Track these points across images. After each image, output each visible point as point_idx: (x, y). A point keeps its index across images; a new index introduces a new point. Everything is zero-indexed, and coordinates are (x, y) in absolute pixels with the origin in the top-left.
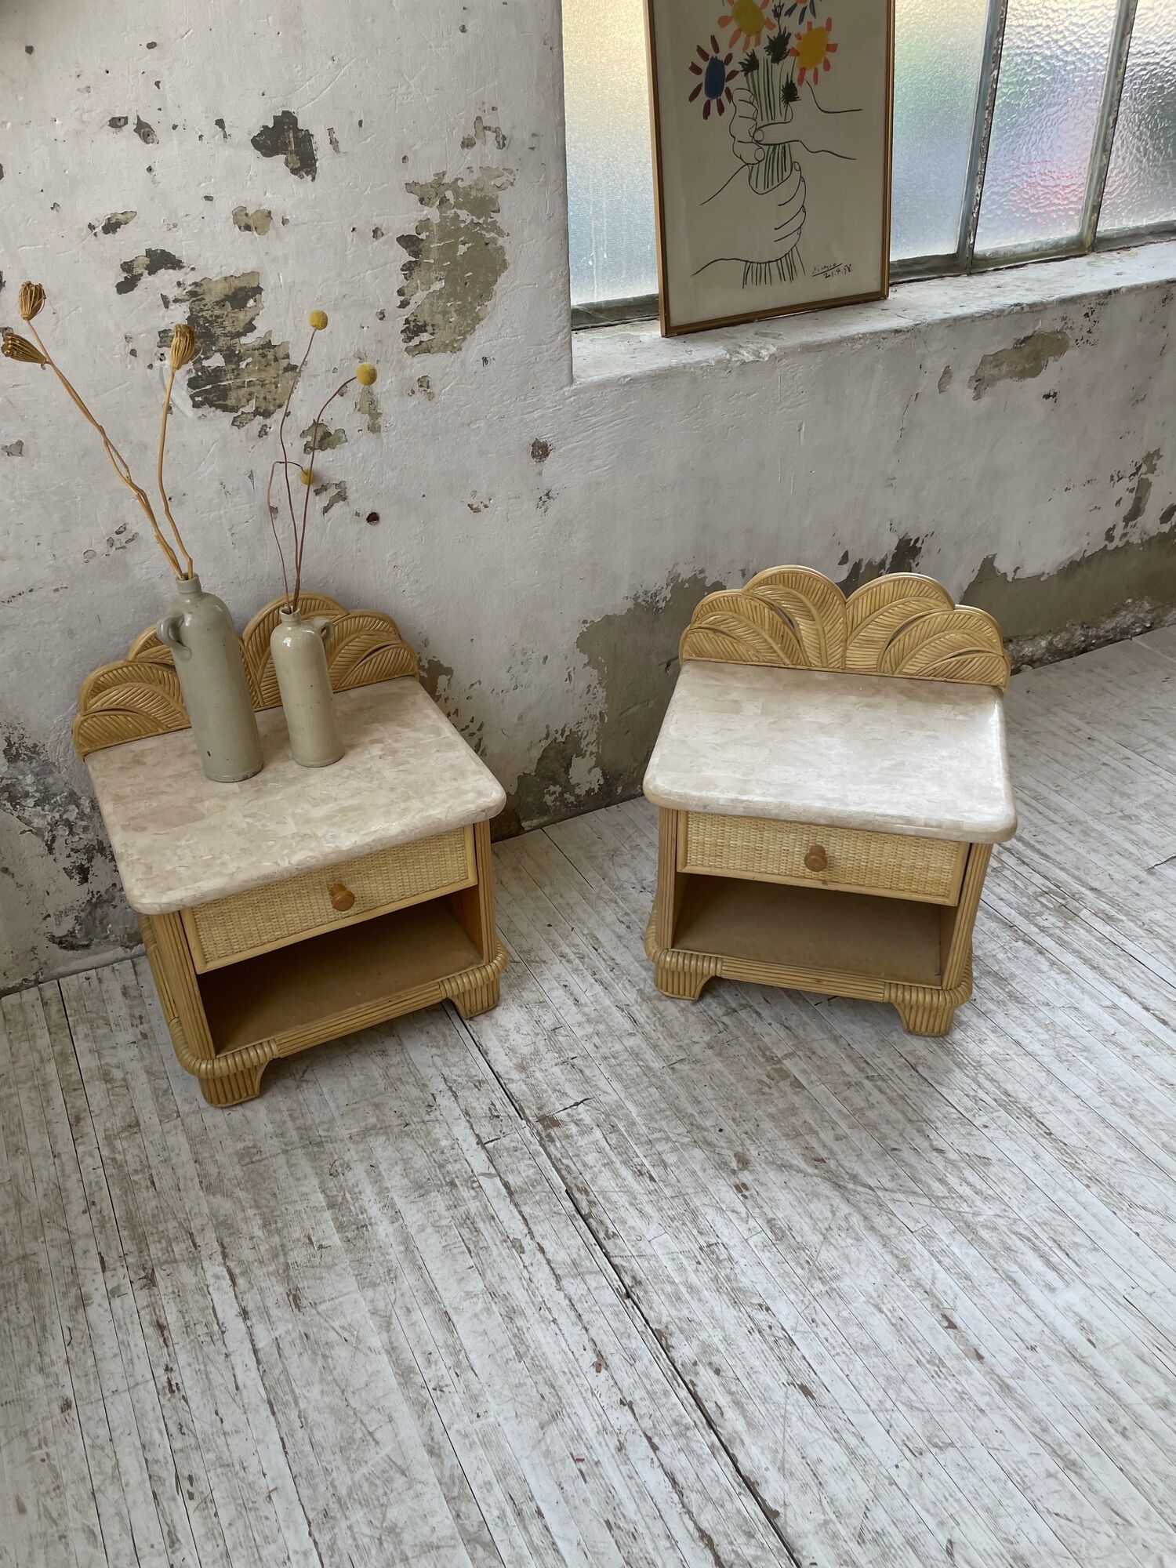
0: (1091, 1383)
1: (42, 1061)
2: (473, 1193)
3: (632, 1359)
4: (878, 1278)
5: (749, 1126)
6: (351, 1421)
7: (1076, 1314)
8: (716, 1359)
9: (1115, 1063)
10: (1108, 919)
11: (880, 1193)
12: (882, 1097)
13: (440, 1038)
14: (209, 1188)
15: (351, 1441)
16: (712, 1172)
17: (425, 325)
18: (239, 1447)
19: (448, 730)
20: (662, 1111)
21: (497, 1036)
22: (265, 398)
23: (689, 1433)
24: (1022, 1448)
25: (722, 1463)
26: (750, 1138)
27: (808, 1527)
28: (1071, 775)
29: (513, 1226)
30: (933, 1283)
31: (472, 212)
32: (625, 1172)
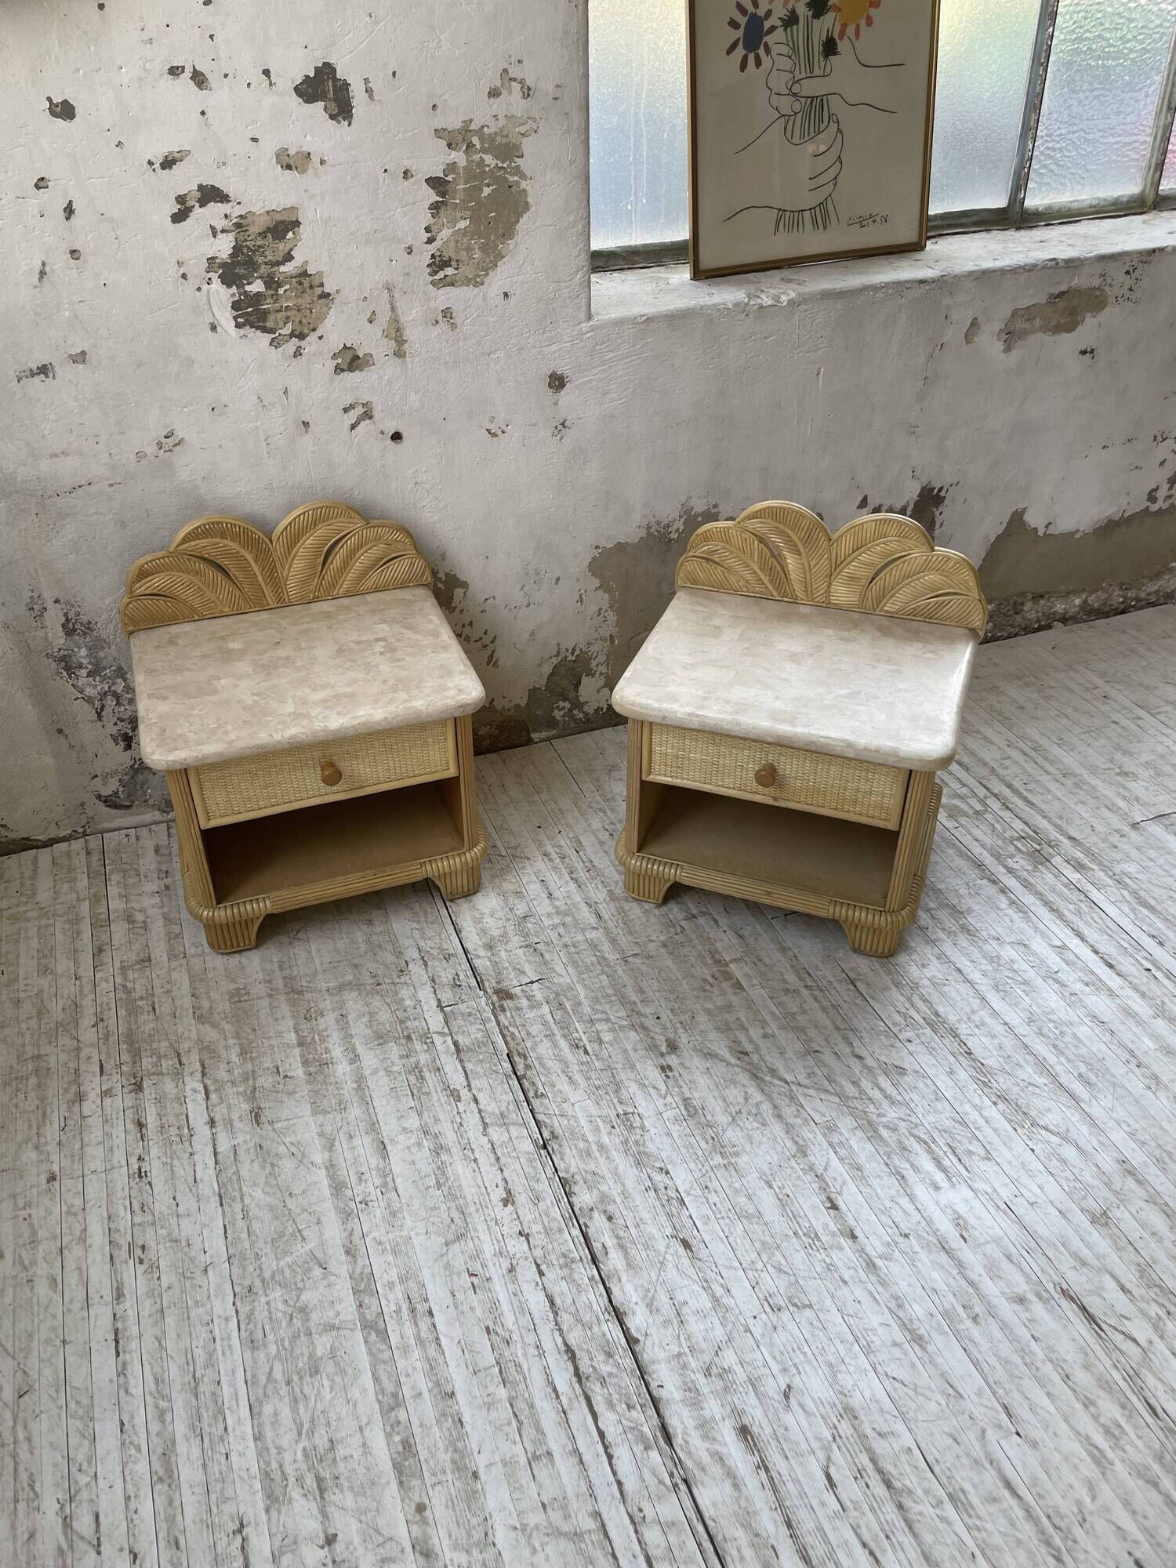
0: (955, 1272)
1: (78, 900)
2: (425, 1047)
3: (537, 1199)
4: (776, 1158)
5: (685, 1018)
6: (286, 1219)
7: (955, 1212)
8: (611, 1208)
9: (1051, 998)
10: (1079, 867)
11: (794, 1088)
12: (816, 1005)
13: (421, 914)
14: (200, 1019)
15: (281, 1234)
16: (642, 1052)
17: (450, 260)
18: (187, 1228)
19: (446, 635)
20: (608, 996)
21: (473, 917)
22: (300, 322)
23: (573, 1266)
24: (875, 1318)
25: (597, 1294)
26: (684, 1028)
27: (662, 1355)
28: (1078, 730)
29: (455, 1078)
30: (826, 1169)
31: (496, 157)
32: (563, 1044)
